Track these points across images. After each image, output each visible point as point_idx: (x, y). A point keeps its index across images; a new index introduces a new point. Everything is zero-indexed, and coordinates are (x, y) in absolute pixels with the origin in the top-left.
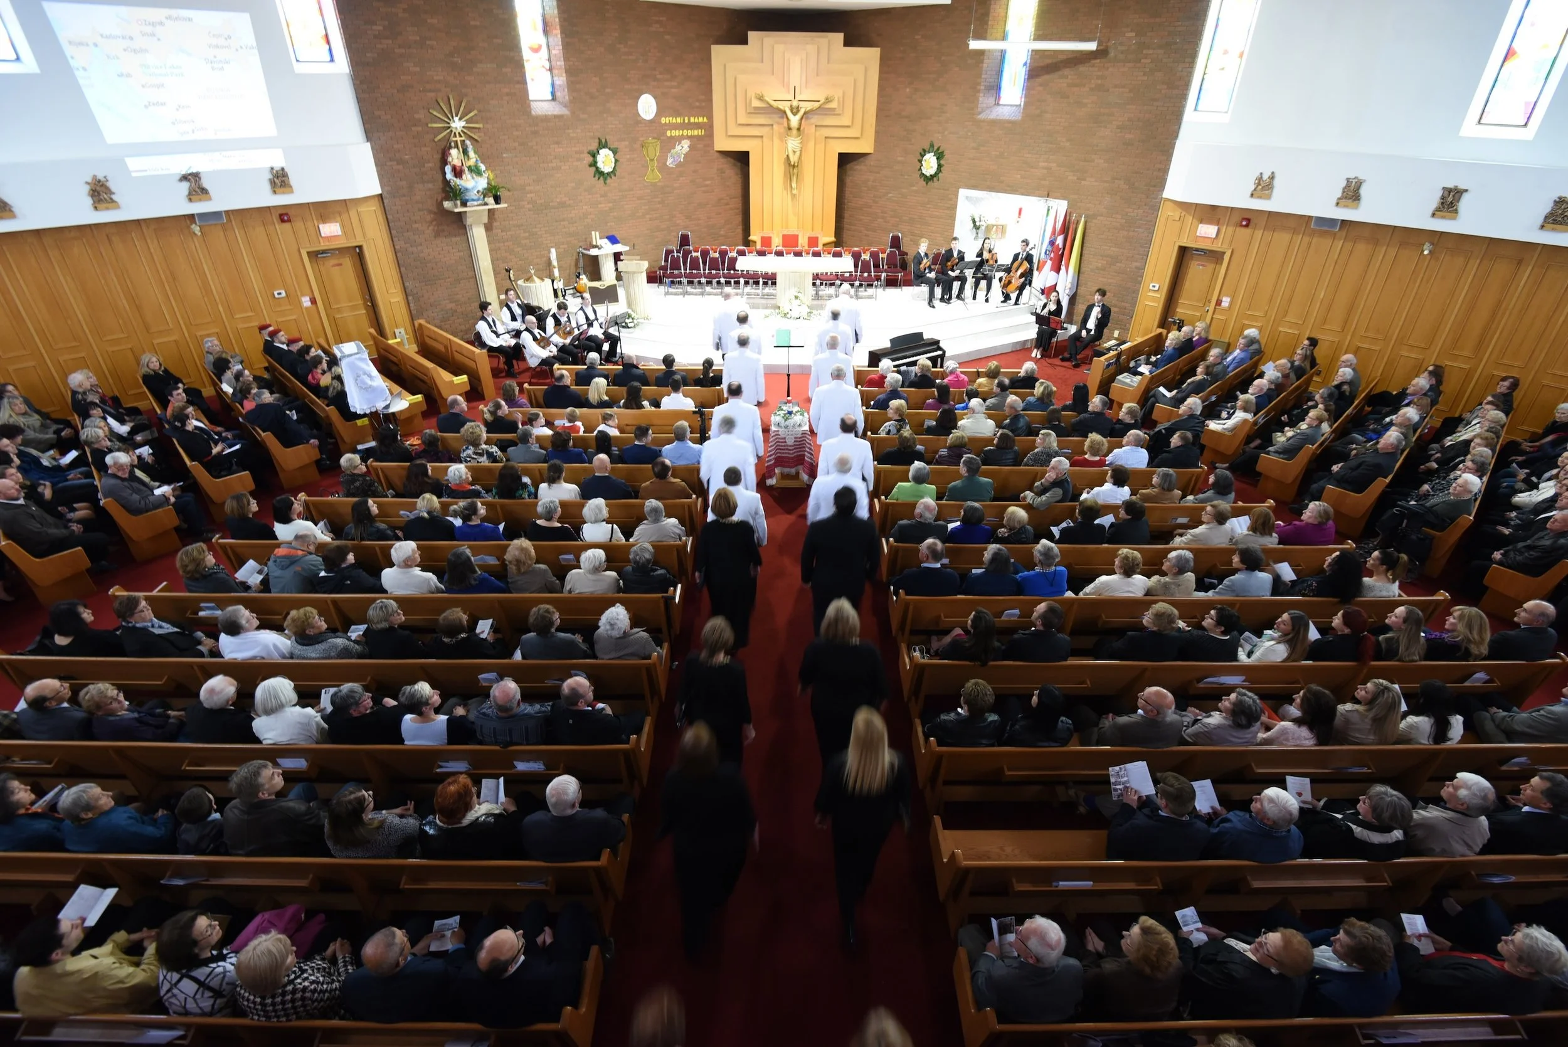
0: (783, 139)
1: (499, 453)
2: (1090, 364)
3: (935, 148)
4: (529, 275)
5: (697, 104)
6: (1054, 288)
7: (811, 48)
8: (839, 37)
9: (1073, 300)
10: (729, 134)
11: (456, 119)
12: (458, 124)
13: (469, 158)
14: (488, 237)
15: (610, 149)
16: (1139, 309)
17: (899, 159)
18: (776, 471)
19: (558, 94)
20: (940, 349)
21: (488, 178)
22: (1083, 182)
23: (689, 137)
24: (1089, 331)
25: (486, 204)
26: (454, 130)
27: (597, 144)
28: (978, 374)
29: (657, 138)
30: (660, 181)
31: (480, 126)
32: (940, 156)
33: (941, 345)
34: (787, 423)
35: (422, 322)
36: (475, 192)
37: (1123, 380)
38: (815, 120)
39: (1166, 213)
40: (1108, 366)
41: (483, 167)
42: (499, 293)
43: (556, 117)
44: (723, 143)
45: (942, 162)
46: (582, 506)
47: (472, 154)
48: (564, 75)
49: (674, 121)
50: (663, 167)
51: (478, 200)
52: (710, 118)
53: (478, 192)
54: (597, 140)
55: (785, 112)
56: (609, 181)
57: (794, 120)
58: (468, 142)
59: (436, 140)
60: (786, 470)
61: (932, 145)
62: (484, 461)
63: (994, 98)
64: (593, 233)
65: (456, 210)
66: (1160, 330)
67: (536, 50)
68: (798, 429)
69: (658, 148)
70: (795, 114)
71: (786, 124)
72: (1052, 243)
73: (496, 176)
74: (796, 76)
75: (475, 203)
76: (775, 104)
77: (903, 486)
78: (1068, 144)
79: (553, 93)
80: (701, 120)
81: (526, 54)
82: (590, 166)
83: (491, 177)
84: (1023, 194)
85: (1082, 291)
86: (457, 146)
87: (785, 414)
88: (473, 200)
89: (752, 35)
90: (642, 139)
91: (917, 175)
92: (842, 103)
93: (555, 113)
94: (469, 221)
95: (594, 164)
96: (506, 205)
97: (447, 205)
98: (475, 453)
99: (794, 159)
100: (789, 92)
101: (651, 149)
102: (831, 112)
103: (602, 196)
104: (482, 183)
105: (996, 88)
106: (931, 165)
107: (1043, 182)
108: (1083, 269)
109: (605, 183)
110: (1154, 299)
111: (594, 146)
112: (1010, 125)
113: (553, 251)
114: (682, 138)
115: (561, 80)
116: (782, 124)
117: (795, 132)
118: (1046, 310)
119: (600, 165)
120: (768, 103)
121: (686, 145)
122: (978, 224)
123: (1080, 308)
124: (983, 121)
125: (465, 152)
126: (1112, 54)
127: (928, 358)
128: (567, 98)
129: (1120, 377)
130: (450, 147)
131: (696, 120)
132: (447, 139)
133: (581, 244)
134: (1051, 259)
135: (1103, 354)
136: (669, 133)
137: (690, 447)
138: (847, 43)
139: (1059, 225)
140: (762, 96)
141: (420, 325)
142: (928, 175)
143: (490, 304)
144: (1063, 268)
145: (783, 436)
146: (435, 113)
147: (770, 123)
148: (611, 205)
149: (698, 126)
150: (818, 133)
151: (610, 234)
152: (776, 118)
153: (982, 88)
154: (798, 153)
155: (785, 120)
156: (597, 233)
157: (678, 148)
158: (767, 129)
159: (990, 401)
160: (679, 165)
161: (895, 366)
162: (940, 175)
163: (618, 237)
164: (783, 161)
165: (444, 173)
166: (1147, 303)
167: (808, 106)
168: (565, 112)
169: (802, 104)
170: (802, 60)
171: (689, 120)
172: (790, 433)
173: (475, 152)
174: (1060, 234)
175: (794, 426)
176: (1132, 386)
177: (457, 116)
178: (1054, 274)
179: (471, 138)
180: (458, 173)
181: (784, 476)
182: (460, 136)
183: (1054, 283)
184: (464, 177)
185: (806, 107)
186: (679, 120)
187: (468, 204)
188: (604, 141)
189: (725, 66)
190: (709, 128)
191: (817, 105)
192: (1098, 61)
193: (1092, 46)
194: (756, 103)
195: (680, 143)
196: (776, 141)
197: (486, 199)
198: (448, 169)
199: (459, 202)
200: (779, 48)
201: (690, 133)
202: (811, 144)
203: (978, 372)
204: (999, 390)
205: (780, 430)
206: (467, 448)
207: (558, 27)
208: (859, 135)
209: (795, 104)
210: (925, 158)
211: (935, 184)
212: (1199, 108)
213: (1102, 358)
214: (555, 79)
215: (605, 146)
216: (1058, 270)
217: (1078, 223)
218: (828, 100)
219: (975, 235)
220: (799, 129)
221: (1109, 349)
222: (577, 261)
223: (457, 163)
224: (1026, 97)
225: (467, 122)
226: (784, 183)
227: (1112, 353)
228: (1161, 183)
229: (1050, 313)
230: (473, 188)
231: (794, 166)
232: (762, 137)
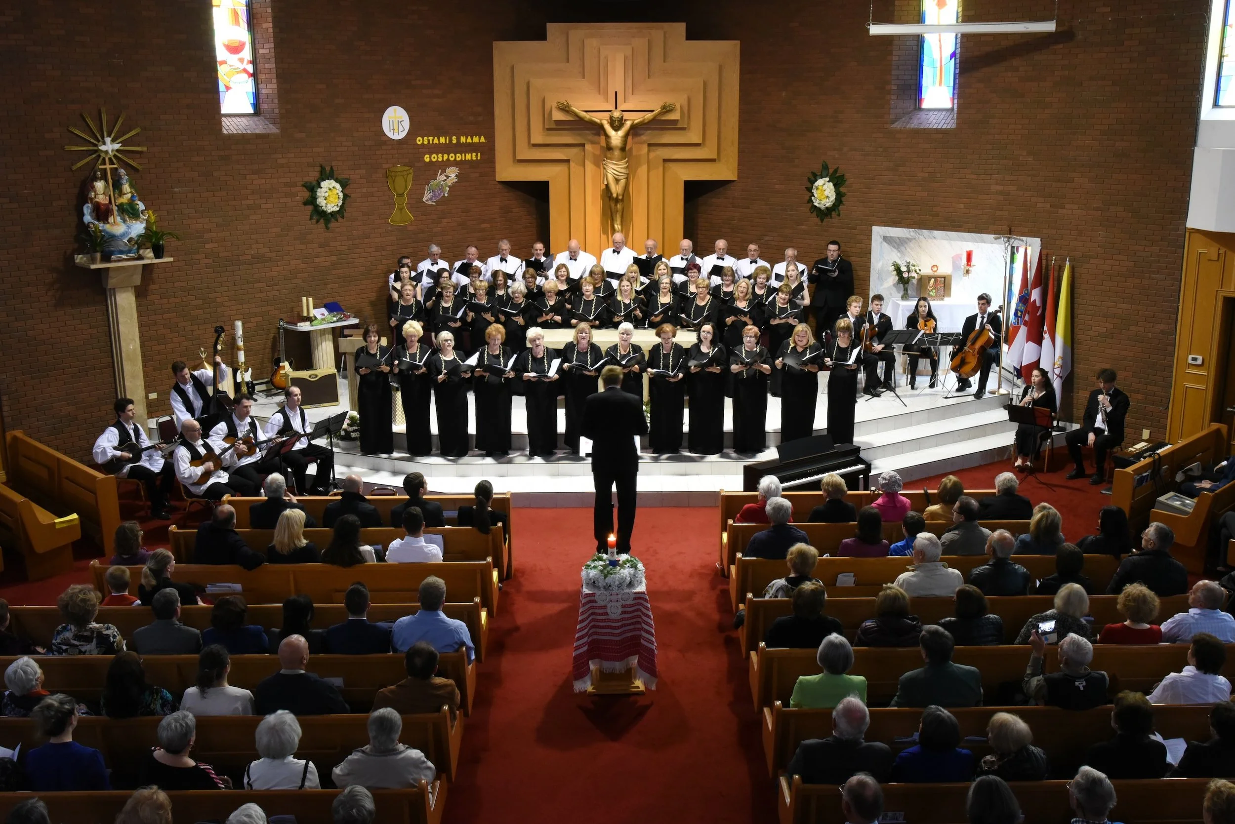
0: (599, 162)
1: (118, 638)
2: (1111, 482)
3: (831, 171)
4: (198, 362)
5: (471, 118)
6: (1036, 364)
7: (640, 43)
8: (680, 28)
9: (1068, 382)
10: (518, 158)
11: (108, 140)
12: (109, 146)
13: (121, 194)
14: (139, 306)
15: (337, 181)
16: (1176, 394)
17: (777, 186)
18: (592, 667)
19: (264, 106)
20: (862, 461)
21: (147, 221)
22: (1060, 211)
23: (456, 163)
24: (1098, 432)
25: (140, 258)
26: (103, 155)
27: (317, 174)
28: (929, 499)
29: (410, 165)
30: (411, 225)
31: (144, 149)
32: (838, 182)
33: (863, 455)
34: (608, 580)
35: (19, 433)
36: (125, 240)
37: (1169, 502)
38: (647, 137)
39: (1195, 249)
40: (1142, 480)
41: (141, 206)
42: (148, 389)
43: (258, 136)
44: (508, 171)
45: (842, 189)
46: (255, 724)
47: (126, 188)
48: (274, 81)
49: (436, 141)
50: (416, 204)
51: (129, 252)
52: (491, 138)
53: (130, 240)
54: (319, 169)
55: (601, 127)
56: (333, 225)
57: (616, 137)
58: (122, 171)
59: (74, 168)
60: (607, 665)
61: (825, 167)
62: (91, 652)
63: (912, 102)
64: (304, 299)
65: (93, 267)
66: (1215, 426)
67: (235, 49)
68: (627, 591)
69: (411, 177)
70: (616, 129)
71: (603, 143)
72: (1024, 299)
73: (160, 219)
74: (617, 81)
75: (124, 256)
76: (587, 116)
77: (808, 682)
78: (1030, 159)
79: (256, 105)
80: (476, 139)
81: (221, 53)
82: (305, 203)
83: (153, 218)
84: (970, 231)
85: (1080, 369)
86: (104, 177)
87: (605, 567)
88: (121, 252)
89: (552, 28)
90: (386, 166)
91: (806, 209)
92: (687, 113)
93: (258, 132)
94: (112, 282)
95: (312, 201)
96: (171, 259)
97: (79, 259)
98: (77, 637)
99: (616, 190)
100: (607, 101)
101: (400, 182)
102: (672, 126)
103: (320, 246)
104: (138, 228)
105: (915, 89)
106: (826, 193)
107: (998, 213)
108: (1078, 337)
109: (327, 228)
110: (1197, 378)
111: (314, 175)
112: (941, 136)
113: (239, 324)
114: (448, 164)
115: (269, 89)
116: (599, 143)
117: (617, 153)
118: (1028, 398)
119: (321, 201)
120: (576, 115)
121: (452, 174)
122: (905, 275)
123: (1082, 396)
124: (900, 132)
125: (117, 185)
126: (1080, 36)
127: (842, 476)
128: (277, 111)
129: (1162, 499)
130: (96, 179)
131: (469, 140)
132: (92, 167)
133: (283, 316)
134: (1025, 324)
135: (1130, 463)
136: (427, 158)
137: (443, 622)
138: (691, 36)
139: (1031, 275)
140: (568, 106)
141: (15, 438)
142: (823, 207)
143: (131, 402)
144: (1046, 336)
145: (602, 603)
146: (77, 132)
147: (582, 142)
148: (334, 258)
149: (471, 148)
150: (652, 155)
151: (328, 300)
152: (589, 135)
153: (894, 87)
154: (623, 182)
155: (603, 138)
156: (311, 300)
157: (441, 178)
158: (575, 150)
159: (947, 536)
160: (442, 201)
161: (784, 489)
162: (841, 207)
163: (342, 304)
164: (599, 194)
165: (82, 214)
166: (1188, 385)
167: (638, 118)
168: (273, 129)
169: (626, 115)
170: (626, 58)
171: (458, 139)
172: (614, 598)
173: (131, 186)
174: (1035, 286)
175: (620, 586)
176: (1186, 513)
177: (109, 136)
178: (1031, 345)
179: (127, 166)
180: (102, 213)
181: (604, 676)
182: (112, 163)
183: (1034, 359)
184: (111, 220)
185: (631, 119)
186: (442, 140)
187: (113, 257)
188: (328, 169)
189: (513, 68)
190: (488, 151)
191: (649, 116)
192: (1061, 46)
193: (1049, 27)
194: (558, 116)
195: (444, 171)
196: (589, 166)
197: (141, 252)
198: (87, 209)
199: (98, 255)
200: (592, 44)
201: (459, 157)
202: (643, 170)
203: (926, 494)
204: (962, 519)
205: (597, 592)
206: (65, 629)
207: (270, 19)
208: (715, 157)
209: (616, 114)
210: (816, 184)
211: (835, 220)
212: (1221, 103)
213: (1130, 470)
214: (261, 86)
215: (330, 176)
216: (1039, 341)
217: (1061, 269)
218: (666, 109)
219: (902, 293)
220: (623, 149)
221: (1140, 455)
222: (275, 341)
223: (102, 199)
224: (959, 98)
225: (124, 143)
226: (602, 224)
227: (1143, 462)
228: (1182, 207)
229: (1035, 402)
230: (124, 235)
231: (617, 200)
232: (568, 161)
